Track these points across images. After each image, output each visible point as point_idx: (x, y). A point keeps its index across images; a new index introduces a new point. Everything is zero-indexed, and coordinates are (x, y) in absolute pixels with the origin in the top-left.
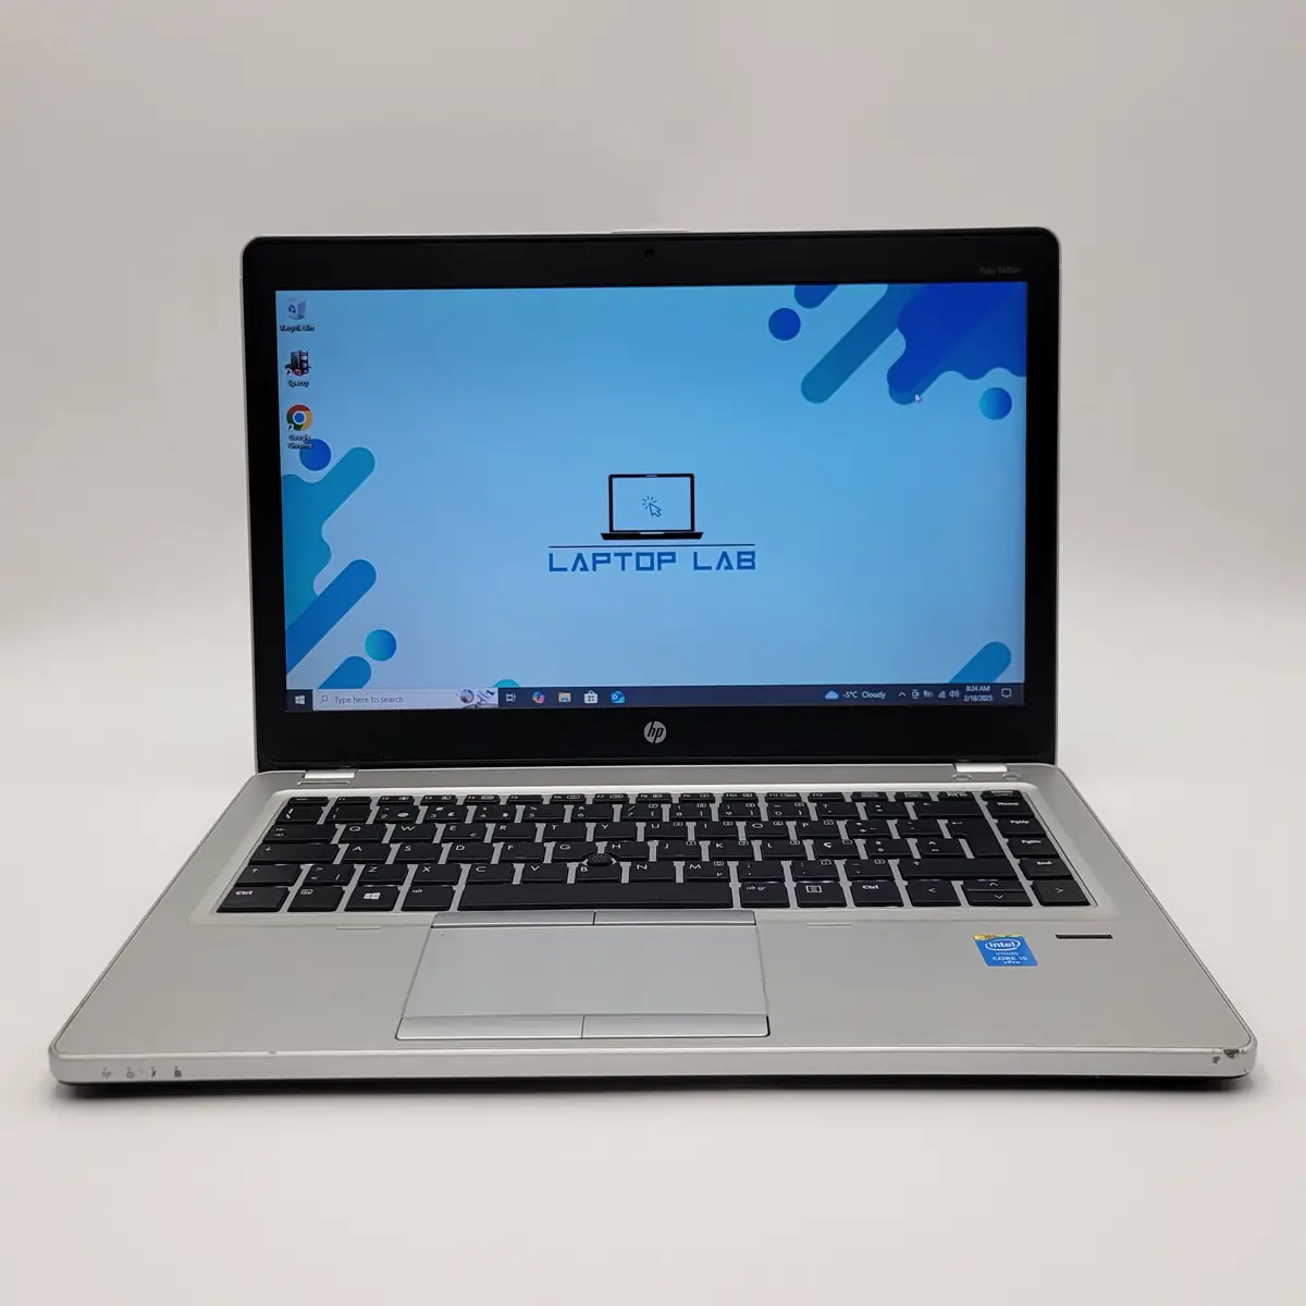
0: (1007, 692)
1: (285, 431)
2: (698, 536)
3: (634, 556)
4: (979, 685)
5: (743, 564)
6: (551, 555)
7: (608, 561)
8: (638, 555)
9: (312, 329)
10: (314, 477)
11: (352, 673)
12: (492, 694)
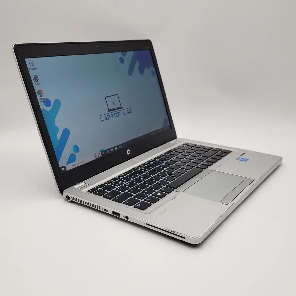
0: (169, 127)
2: (122, 108)
4: (165, 127)
5: (130, 112)
9: (36, 69)
10: (48, 109)
11: (72, 158)
12: (100, 154)
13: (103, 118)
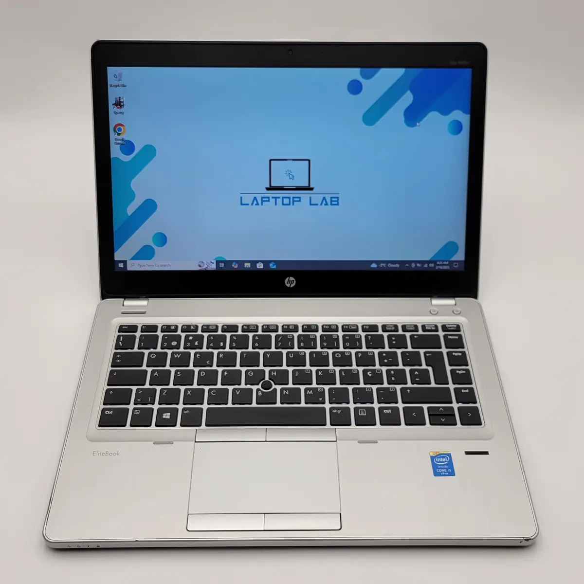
0: (456, 265)
1: (113, 136)
2: (312, 189)
3: (281, 198)
4: (443, 261)
5: (333, 203)
6: (241, 197)
7: (269, 201)
8: (283, 198)
9: (125, 86)
10: (126, 158)
11: (146, 253)
12: (213, 263)
13: (248, 199)
